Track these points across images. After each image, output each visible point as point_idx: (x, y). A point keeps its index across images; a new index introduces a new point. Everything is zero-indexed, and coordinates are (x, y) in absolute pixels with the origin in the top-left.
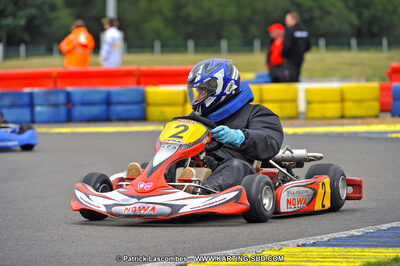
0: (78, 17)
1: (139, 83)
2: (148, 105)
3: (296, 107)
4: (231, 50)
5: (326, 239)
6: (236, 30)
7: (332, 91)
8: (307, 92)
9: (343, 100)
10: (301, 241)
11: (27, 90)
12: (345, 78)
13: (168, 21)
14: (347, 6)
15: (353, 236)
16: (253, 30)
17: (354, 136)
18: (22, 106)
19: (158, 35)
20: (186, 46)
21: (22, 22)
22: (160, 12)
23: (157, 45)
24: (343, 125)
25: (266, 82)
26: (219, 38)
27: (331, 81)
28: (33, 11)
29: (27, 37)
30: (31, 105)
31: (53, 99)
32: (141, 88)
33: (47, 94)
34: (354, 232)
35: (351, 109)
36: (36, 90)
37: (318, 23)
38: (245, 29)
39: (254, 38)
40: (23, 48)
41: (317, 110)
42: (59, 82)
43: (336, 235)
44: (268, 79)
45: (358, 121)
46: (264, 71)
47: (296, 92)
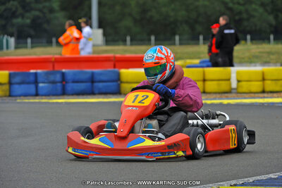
0: (70, 18)
1: (115, 67)
2: (122, 82)
3: (230, 84)
4: (181, 44)
5: (251, 181)
6: (186, 28)
7: (256, 73)
8: (238, 73)
9: (264, 79)
10: (233, 182)
11: (32, 71)
12: (266, 63)
13: (135, 21)
15: (271, 179)
16: (199, 28)
17: (272, 105)
18: (29, 83)
19: (128, 31)
20: (150, 40)
21: (28, 21)
22: (130, 15)
23: (128, 39)
24: (264, 97)
25: (208, 66)
26: (174, 34)
27: (255, 66)
28: (37, 13)
29: (32, 32)
30: (36, 82)
31: (52, 78)
32: (116, 70)
33: (47, 74)
34: (272, 176)
35: (270, 86)
36: (39, 71)
37: (245, 23)
38: (193, 28)
39: (199, 34)
40: (29, 41)
41: (245, 87)
42: (56, 65)
43: (259, 178)
44: (210, 64)
45: (275, 95)
46: (207, 58)
47: (230, 74)
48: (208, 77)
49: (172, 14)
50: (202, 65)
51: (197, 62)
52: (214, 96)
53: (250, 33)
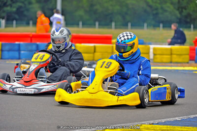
3: (149, 56)
6: (119, 17)
7: (166, 49)
8: (154, 49)
9: (171, 54)
13: (86, 11)
14: (175, 8)
18: (14, 51)
20: (95, 25)
21: (14, 9)
22: (83, 7)
23: (81, 23)
24: (172, 66)
26: (111, 21)
27: (166, 45)
28: (20, 4)
29: (17, 17)
30: (19, 50)
31: (30, 48)
33: (26, 45)
36: (22, 43)
37: (160, 16)
38: (124, 18)
39: (128, 22)
40: (14, 22)
41: (159, 58)
42: (33, 39)
45: (179, 64)
47: (149, 49)
49: (110, 8)
53: (162, 22)
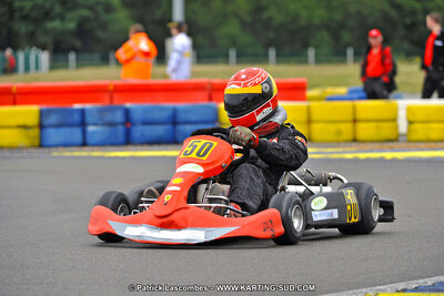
1: (210, 99)
2: (222, 124)
4: (318, 61)
5: (430, 283)
6: (325, 36)
8: (409, 110)
10: (401, 286)
11: (76, 106)
13: (245, 25)
16: (346, 37)
18: (72, 126)
19: (233, 42)
20: (267, 55)
21: (72, 25)
22: (236, 15)
23: (233, 54)
25: (361, 98)
26: (306, 46)
30: (83, 124)
32: (213, 104)
33: (100, 111)
38: (336, 37)
39: (348, 45)
40: (72, 56)
41: (420, 131)
44: (363, 94)
46: (359, 85)
47: (396, 110)
48: (361, 115)
49: (303, 13)
50: (351, 96)
51: (342, 91)
52: (371, 146)
